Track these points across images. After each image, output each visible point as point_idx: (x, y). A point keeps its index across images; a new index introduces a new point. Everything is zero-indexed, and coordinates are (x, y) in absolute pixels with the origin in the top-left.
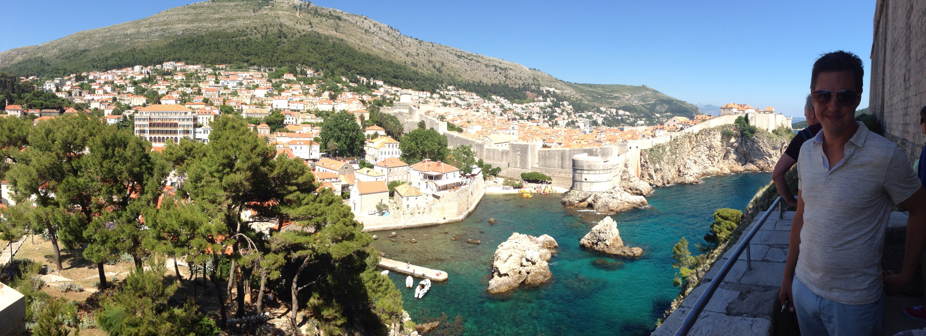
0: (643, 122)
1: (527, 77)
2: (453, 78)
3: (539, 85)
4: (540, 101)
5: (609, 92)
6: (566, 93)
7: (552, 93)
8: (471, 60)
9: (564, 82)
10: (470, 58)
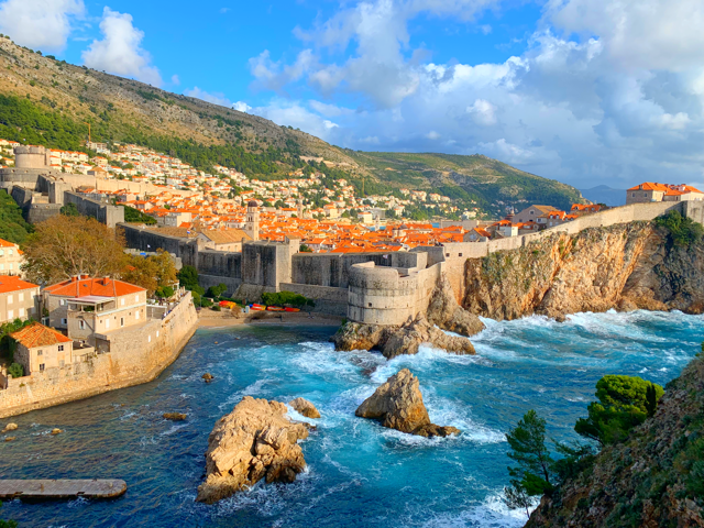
0: (473, 214)
1: (277, 139)
3: (298, 152)
4: (299, 178)
6: (344, 167)
7: (319, 165)
9: (340, 149)
10: (169, 100)
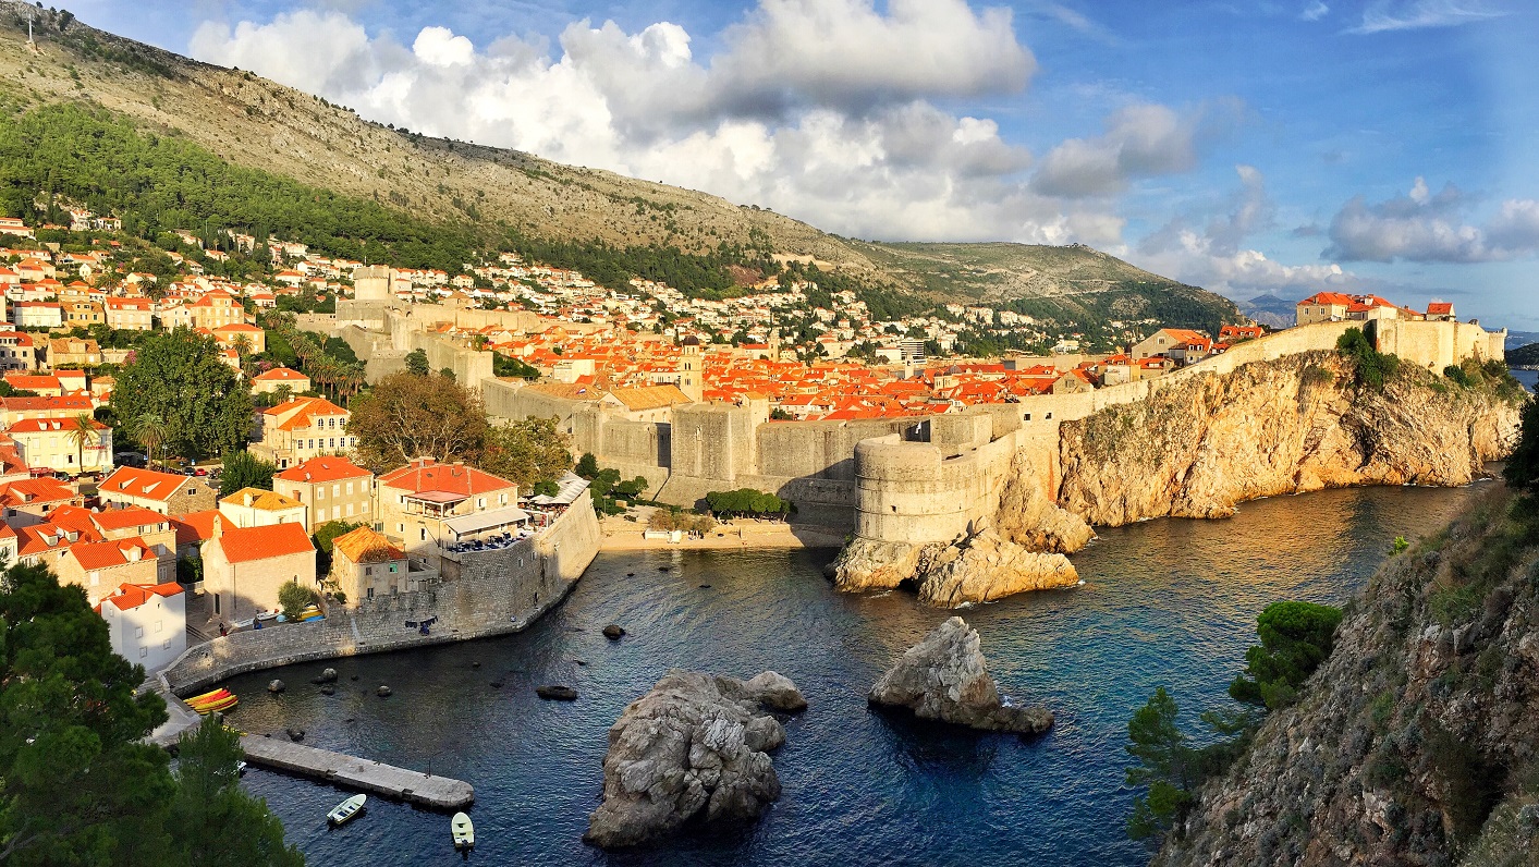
1: (733, 229)
2: (513, 234)
3: (770, 248)
4: (771, 292)
5: (972, 263)
6: (848, 269)
7: (805, 269)
8: (567, 183)
9: (843, 240)
10: (564, 178)
